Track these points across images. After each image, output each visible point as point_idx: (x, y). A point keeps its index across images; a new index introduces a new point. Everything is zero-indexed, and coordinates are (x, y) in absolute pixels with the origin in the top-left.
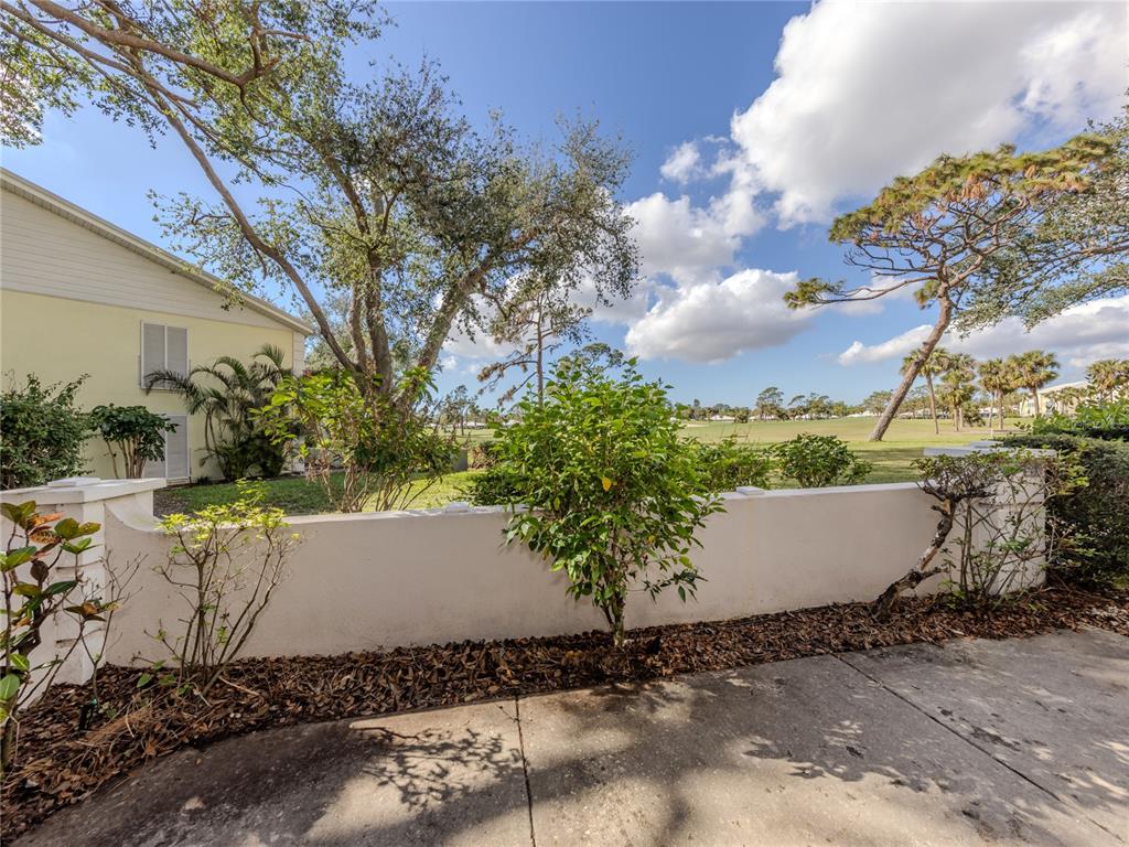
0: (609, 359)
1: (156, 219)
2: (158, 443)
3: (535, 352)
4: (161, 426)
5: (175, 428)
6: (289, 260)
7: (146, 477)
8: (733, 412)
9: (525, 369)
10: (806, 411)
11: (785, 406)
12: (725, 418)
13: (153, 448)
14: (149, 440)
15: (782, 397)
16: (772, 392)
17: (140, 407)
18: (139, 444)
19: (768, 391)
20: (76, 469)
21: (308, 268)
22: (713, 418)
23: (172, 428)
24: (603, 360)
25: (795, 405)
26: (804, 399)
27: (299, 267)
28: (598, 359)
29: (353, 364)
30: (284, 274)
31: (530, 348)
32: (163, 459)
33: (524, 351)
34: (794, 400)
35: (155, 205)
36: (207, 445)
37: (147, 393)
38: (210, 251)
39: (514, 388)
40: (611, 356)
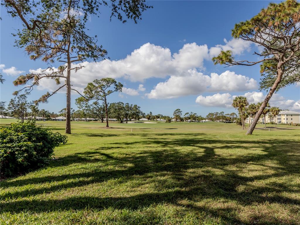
0: (116, 87)
8: (165, 118)
10: (189, 118)
11: (182, 116)
12: (161, 120)
15: (182, 113)
16: (178, 111)
19: (177, 110)
22: (158, 120)
24: (112, 87)
25: (187, 116)
26: (189, 114)
28: (109, 86)
34: (186, 114)
39: (49, 94)
40: (116, 85)
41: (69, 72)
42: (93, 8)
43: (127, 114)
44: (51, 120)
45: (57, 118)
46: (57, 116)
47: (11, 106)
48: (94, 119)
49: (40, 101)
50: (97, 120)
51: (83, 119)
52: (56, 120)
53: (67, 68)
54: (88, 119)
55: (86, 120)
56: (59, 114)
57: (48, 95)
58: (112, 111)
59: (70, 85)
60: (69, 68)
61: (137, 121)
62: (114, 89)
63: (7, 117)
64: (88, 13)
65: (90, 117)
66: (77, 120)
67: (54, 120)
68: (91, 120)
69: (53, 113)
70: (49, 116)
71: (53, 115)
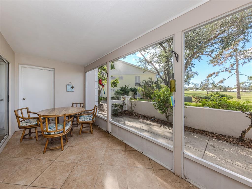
2: (136, 93)
3: (235, 66)
4: (137, 90)
9: (230, 72)
29: (164, 79)
30: (152, 65)
37: (135, 86)
38: (142, 65)
44: (227, 91)
45: (232, 90)
46: (233, 89)
47: (201, 85)
49: (219, 83)
52: (231, 91)
53: (236, 64)
56: (234, 87)
57: (224, 80)
59: (239, 73)
60: (237, 64)
63: (198, 90)
67: (229, 91)
69: (229, 87)
70: (225, 89)
71: (228, 88)
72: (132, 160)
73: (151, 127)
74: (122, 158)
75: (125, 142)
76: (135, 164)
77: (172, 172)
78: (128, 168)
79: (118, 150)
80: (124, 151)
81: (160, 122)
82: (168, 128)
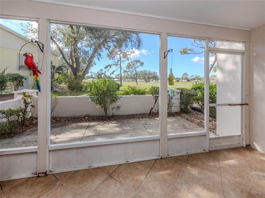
1: (22, 29)
2: (22, 83)
3: (119, 62)
4: (23, 78)
5: (26, 79)
6: (54, 39)
7: (19, 90)
9: (117, 66)
10: (194, 79)
11: (189, 78)
13: (21, 84)
14: (20, 82)
15: (188, 75)
16: (186, 74)
17: (18, 74)
18: (18, 82)
19: (185, 74)
20: (6, 88)
21: (59, 42)
23: (25, 79)
24: (139, 64)
25: (192, 78)
26: (194, 76)
27: (57, 41)
28: (137, 64)
29: (71, 65)
30: (53, 43)
31: (118, 61)
32: (23, 86)
33: (116, 62)
34: (191, 76)
35: (22, 26)
36: (34, 83)
37: (19, 70)
38: (35, 37)
39: (114, 71)
40: (140, 63)
41: (121, 63)
42: (127, 46)
43: (149, 77)
47: (97, 74)
48: (132, 80)
49: (111, 74)
50: (133, 81)
51: (126, 80)
54: (129, 80)
55: (128, 81)
56: (115, 77)
58: (141, 75)
59: (121, 67)
60: (121, 61)
61: (157, 81)
62: (139, 65)
64: (126, 47)
65: (129, 79)
66: (123, 81)
68: (130, 81)
72: (130, 179)
73: (94, 129)
74: (120, 188)
75: (95, 166)
76: (137, 180)
77: (160, 159)
78: (138, 192)
79: (101, 186)
80: (108, 178)
81: (97, 119)
82: (111, 123)
